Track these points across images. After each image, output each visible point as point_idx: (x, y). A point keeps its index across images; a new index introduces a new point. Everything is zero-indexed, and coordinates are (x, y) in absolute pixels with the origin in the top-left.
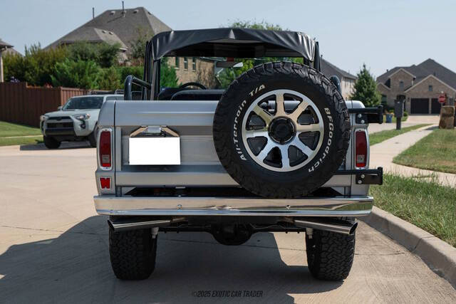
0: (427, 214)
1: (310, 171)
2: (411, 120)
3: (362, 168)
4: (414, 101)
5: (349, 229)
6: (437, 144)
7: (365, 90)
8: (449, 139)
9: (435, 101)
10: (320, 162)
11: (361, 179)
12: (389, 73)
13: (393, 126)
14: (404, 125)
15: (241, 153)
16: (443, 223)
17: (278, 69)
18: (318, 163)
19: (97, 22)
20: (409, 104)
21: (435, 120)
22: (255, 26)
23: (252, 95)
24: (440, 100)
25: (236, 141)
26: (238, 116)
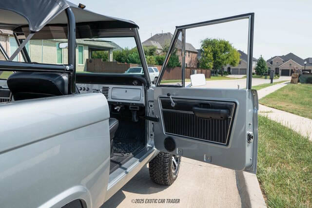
2: (281, 78)
4: (283, 70)
7: (261, 66)
9: (292, 70)
12: (272, 58)
19: (152, 39)
22: (214, 40)
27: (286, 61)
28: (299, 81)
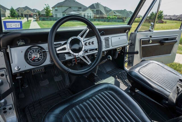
4: (25, 15)
7: (13, 12)
27: (25, 10)
28: (40, 20)
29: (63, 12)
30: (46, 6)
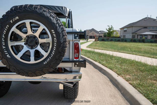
0: (93, 57)
1: (44, 63)
2: (89, 40)
3: (77, 60)
5: (72, 85)
6: (94, 44)
8: (97, 43)
9: (94, 36)
10: (50, 59)
11: (77, 65)
13: (86, 41)
14: (88, 41)
15: (7, 53)
16: (96, 58)
17: (26, 8)
18: (49, 59)
20: (89, 37)
21: (94, 40)
23: (12, 22)
24: (95, 36)
25: (4, 47)
26: (5, 33)
27: (91, 32)
29: (133, 33)
30: (108, 27)
